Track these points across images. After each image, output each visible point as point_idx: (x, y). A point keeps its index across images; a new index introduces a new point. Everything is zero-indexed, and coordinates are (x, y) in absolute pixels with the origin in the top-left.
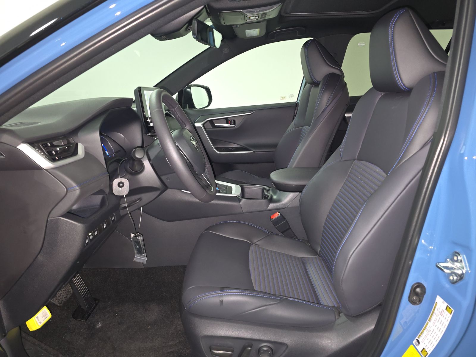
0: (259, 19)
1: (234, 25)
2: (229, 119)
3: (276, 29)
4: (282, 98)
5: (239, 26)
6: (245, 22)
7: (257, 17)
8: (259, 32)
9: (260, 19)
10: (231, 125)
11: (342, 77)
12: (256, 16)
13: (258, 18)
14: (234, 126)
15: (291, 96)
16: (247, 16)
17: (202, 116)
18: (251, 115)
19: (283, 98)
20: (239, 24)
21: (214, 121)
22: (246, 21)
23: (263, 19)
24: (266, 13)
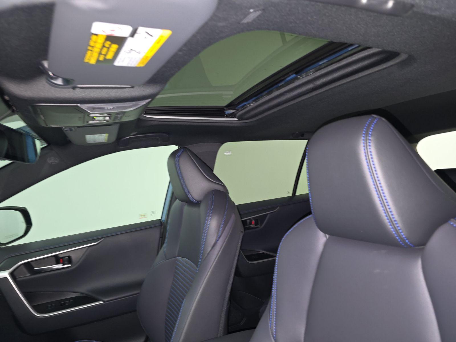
0: (111, 122)
1: (65, 127)
2: (61, 256)
3: (131, 134)
4: (141, 216)
5: (73, 129)
6: (86, 124)
7: (107, 118)
8: (106, 138)
9: (113, 121)
10: (64, 265)
11: (227, 193)
12: (105, 117)
13: (110, 118)
14: (69, 265)
15: (154, 212)
16: (88, 115)
17: (8, 258)
18: (98, 245)
19: (143, 216)
20: (74, 127)
21: (33, 264)
22: (87, 122)
23: (117, 121)
24: (124, 113)
